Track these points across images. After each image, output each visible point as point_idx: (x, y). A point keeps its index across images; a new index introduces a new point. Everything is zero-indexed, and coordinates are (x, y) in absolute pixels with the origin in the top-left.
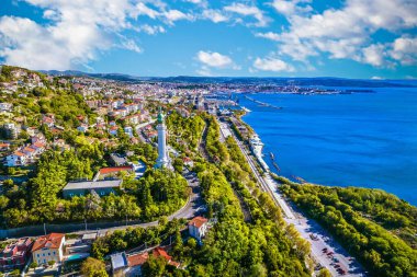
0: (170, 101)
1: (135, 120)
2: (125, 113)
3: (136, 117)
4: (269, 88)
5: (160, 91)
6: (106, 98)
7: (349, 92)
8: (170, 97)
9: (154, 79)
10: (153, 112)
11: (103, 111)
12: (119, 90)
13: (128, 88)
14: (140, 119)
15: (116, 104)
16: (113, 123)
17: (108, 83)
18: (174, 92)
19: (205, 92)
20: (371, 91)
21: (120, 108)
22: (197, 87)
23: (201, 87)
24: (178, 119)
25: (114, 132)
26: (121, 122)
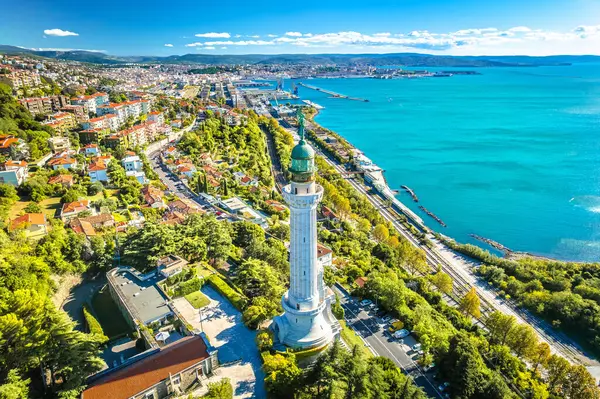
0: (183, 94)
1: (139, 136)
2: (116, 122)
3: (141, 131)
4: (331, 69)
5: (162, 78)
6: (70, 92)
8: (180, 87)
9: (145, 59)
10: (171, 117)
11: (67, 121)
12: (90, 77)
13: (106, 74)
14: (148, 133)
15: (92, 104)
16: (94, 149)
17: (70, 66)
18: (186, 79)
19: (234, 78)
21: (103, 112)
22: (222, 70)
23: (227, 70)
24: (221, 129)
25: (102, 174)
26: (110, 144)
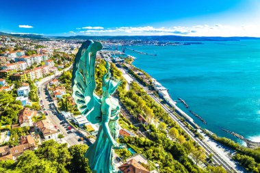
0: (73, 52)
2: (24, 66)
4: (139, 42)
5: (65, 45)
6: (3, 50)
7: (189, 44)
8: (72, 49)
10: (59, 63)
14: (43, 72)
15: (14, 56)
18: (75, 46)
20: (201, 43)
21: (19, 60)
26: (15, 79)
